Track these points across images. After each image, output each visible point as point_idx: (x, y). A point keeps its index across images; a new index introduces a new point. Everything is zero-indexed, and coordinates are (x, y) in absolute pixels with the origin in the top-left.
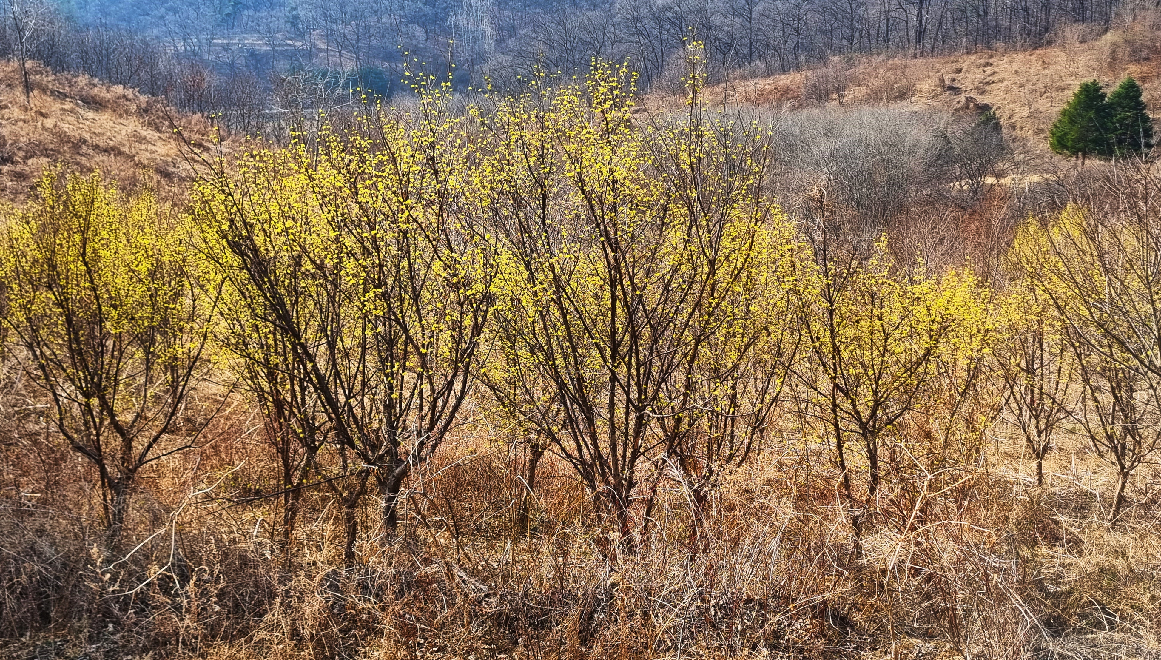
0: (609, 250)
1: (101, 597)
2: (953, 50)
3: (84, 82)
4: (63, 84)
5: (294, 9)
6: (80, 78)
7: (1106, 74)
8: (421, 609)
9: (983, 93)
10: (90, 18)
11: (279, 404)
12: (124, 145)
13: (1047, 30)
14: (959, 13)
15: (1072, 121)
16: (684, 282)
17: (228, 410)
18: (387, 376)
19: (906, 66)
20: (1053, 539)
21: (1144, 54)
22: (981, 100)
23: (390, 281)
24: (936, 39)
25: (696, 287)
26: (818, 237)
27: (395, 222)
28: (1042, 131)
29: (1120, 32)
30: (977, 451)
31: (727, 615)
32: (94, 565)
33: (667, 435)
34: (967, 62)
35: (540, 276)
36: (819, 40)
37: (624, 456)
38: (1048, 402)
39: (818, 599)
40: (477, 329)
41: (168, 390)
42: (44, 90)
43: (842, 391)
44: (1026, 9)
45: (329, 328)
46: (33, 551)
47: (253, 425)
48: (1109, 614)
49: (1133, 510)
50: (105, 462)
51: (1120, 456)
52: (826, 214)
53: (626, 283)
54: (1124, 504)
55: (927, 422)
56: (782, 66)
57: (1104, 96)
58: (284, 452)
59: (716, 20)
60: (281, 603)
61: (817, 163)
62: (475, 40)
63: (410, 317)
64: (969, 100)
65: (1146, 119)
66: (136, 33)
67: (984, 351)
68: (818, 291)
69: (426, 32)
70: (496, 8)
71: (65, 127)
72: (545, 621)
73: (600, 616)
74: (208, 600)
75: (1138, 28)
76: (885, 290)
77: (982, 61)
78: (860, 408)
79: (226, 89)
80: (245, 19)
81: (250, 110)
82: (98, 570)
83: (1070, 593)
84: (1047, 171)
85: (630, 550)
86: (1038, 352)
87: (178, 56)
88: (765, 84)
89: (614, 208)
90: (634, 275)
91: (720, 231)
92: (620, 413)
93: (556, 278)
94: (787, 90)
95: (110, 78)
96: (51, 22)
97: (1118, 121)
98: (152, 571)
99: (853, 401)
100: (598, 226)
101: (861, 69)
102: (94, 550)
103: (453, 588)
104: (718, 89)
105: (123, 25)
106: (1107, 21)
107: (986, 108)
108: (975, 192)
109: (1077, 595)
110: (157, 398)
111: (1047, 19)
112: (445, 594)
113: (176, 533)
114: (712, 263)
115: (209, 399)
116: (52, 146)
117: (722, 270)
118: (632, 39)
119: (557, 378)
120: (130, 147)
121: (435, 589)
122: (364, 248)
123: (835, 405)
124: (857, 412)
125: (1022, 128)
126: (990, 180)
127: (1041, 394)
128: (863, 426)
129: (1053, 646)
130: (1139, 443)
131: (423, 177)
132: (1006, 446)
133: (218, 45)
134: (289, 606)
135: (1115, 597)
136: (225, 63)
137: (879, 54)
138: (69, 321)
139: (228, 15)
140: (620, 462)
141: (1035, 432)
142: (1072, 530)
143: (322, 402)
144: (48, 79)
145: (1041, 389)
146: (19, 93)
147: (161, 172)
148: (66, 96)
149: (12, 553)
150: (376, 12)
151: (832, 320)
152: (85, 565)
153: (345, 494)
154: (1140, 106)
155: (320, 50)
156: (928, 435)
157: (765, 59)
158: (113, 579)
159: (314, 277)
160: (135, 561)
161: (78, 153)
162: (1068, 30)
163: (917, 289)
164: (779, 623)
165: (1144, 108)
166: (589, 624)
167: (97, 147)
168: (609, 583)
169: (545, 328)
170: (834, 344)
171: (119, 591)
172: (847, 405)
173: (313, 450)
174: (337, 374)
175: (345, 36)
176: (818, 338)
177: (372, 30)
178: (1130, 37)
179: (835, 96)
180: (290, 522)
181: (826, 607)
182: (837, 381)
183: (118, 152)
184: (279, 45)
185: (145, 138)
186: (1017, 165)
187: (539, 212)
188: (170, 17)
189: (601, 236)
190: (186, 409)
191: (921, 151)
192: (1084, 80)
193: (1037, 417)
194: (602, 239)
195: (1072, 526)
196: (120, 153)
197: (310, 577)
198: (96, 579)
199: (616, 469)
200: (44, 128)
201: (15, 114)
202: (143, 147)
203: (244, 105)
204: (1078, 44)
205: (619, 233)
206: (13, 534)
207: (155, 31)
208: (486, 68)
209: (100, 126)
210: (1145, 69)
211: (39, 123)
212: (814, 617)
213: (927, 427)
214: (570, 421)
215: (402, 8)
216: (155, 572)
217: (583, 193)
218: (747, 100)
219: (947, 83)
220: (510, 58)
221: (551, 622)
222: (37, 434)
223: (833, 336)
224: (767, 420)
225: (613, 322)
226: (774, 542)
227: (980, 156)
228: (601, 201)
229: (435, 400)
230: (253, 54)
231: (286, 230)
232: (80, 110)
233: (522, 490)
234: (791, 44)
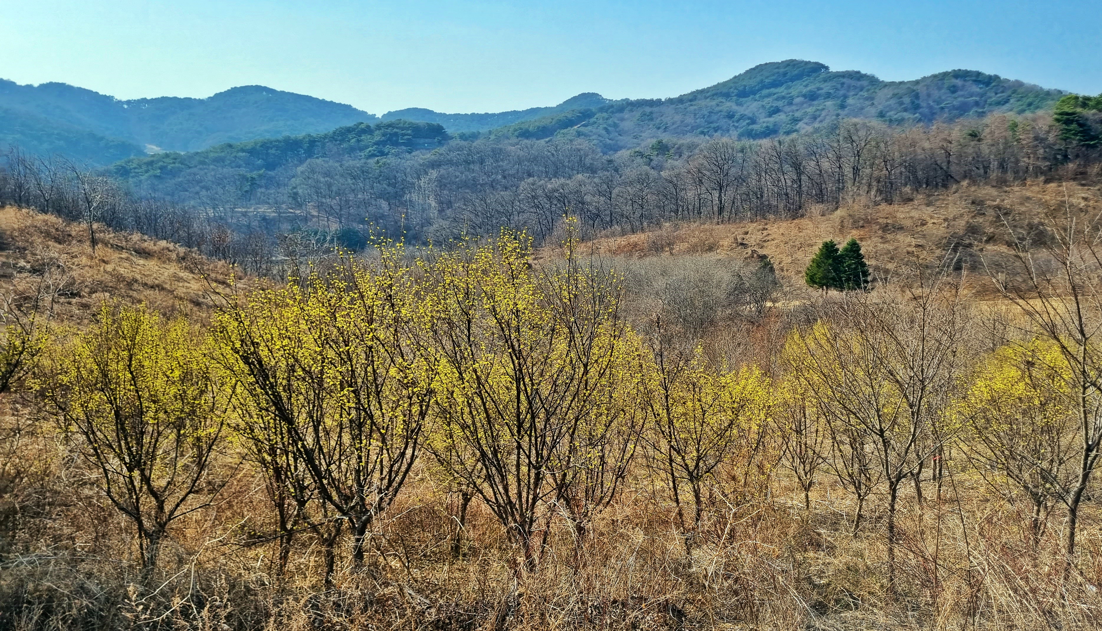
0: (514, 358)
1: (135, 623)
2: (742, 219)
3: (137, 238)
4: (120, 240)
5: (295, 188)
6: (133, 236)
7: (838, 236)
8: (380, 621)
9: (762, 247)
10: (143, 193)
11: (278, 471)
12: (166, 283)
13: (800, 207)
14: (745, 196)
15: (819, 266)
16: (567, 378)
17: (241, 474)
18: (357, 450)
19: (712, 230)
20: (818, 546)
21: (861, 223)
22: (761, 252)
23: (360, 380)
24: (731, 212)
25: (575, 382)
26: (657, 347)
27: (363, 341)
28: (800, 272)
29: (845, 209)
30: (767, 487)
31: (600, 613)
32: (129, 599)
33: (557, 485)
34: (751, 227)
35: (466, 376)
36: (656, 212)
37: (527, 501)
38: (810, 453)
39: (662, 598)
40: (423, 414)
41: (195, 461)
42: (106, 244)
43: (675, 450)
44: (787, 194)
45: (315, 415)
46: (82, 590)
47: (259, 485)
48: (854, 598)
49: (867, 525)
50: (143, 518)
51: (858, 488)
52: (662, 331)
53: (527, 380)
54: (862, 519)
55: (733, 469)
56: (632, 229)
57: (837, 250)
58: (280, 506)
59: (588, 198)
60: (275, 621)
61: (657, 294)
62: (424, 210)
63: (374, 405)
64: (754, 252)
65: (864, 265)
66: (177, 203)
67: (768, 420)
68: (658, 383)
69: (389, 204)
70: (438, 189)
71: (122, 271)
72: (471, 624)
73: (510, 619)
74: (218, 622)
75: (856, 207)
76: (702, 381)
77: (761, 227)
78: (688, 462)
79: (243, 243)
80: (259, 194)
81: (262, 257)
82: (133, 604)
83: (829, 585)
84: (804, 298)
85: (531, 570)
86: (803, 419)
87: (208, 220)
88: (622, 241)
89: (518, 329)
90: (533, 374)
91: (590, 344)
92: (524, 469)
93: (478, 378)
94: (635, 245)
95: (157, 235)
96: (113, 196)
97: (847, 266)
98: (175, 603)
99: (683, 457)
100: (507, 342)
101: (683, 231)
102: (131, 589)
103: (404, 603)
104: (590, 244)
105: (168, 198)
106: (837, 203)
107: (763, 257)
108: (760, 312)
109: (833, 586)
110: (186, 467)
111: (800, 201)
112: (398, 608)
113: (195, 572)
114: (586, 366)
115: (225, 466)
116: (111, 284)
117: (592, 370)
118: (532, 210)
119: (480, 448)
120: (171, 285)
121: (390, 605)
122: (342, 359)
123: (671, 461)
124: (686, 465)
125: (787, 270)
126: (769, 304)
127: (806, 447)
128: (690, 474)
129: (818, 624)
130: (869, 479)
131: (384, 309)
132: (785, 482)
133: (239, 212)
134: (281, 623)
135: (857, 586)
136: (244, 225)
137: (695, 222)
138: (117, 414)
139: (246, 192)
140: (524, 506)
141: (803, 472)
142: (829, 539)
143: (309, 469)
144: (110, 236)
145: (806, 444)
146: (87, 247)
147: (194, 302)
148: (123, 248)
149: (66, 592)
150: (353, 190)
151: (667, 402)
152: (123, 600)
153: (325, 536)
154: (860, 257)
155: (313, 216)
156: (734, 478)
157: (621, 224)
158: (146, 608)
159: (304, 379)
160: (163, 594)
161: (131, 289)
162: (813, 208)
163: (723, 380)
164: (636, 617)
165: (863, 258)
166: (503, 624)
167: (146, 284)
168: (516, 594)
169: (471, 412)
170: (669, 418)
171: (149, 619)
172: (679, 459)
173: (302, 503)
174: (321, 449)
175: (331, 207)
176: (658, 415)
177: (350, 203)
178: (851, 213)
179: (667, 249)
180: (284, 558)
181: (667, 604)
182: (672, 444)
183: (161, 288)
184: (284, 213)
185: (182, 278)
186: (785, 294)
187: (466, 332)
188: (204, 193)
189: (509, 348)
190: (208, 474)
191: (724, 285)
192: (825, 240)
193: (804, 463)
194: (510, 351)
195: (829, 536)
196: (163, 289)
197: (297, 600)
198: (131, 610)
199: (522, 510)
200: (105, 271)
201: (84, 261)
202: (181, 284)
203: (257, 254)
204: (820, 217)
205: (522, 347)
206: (68, 577)
207: (192, 203)
208: (432, 229)
209: (149, 270)
210: (862, 233)
211: (102, 268)
212: (660, 611)
213: (733, 473)
214: (489, 477)
215: (372, 188)
216: (177, 603)
217: (496, 318)
218: (609, 251)
219: (739, 241)
220: (448, 223)
221: (475, 625)
222: (91, 497)
223: (668, 414)
224: (626, 470)
225: (518, 407)
226: (631, 559)
227: (761, 288)
228: (508, 325)
229: (392, 466)
230: (264, 219)
231: (283, 347)
232: (133, 258)
233: (456, 525)
234: (638, 214)
